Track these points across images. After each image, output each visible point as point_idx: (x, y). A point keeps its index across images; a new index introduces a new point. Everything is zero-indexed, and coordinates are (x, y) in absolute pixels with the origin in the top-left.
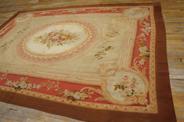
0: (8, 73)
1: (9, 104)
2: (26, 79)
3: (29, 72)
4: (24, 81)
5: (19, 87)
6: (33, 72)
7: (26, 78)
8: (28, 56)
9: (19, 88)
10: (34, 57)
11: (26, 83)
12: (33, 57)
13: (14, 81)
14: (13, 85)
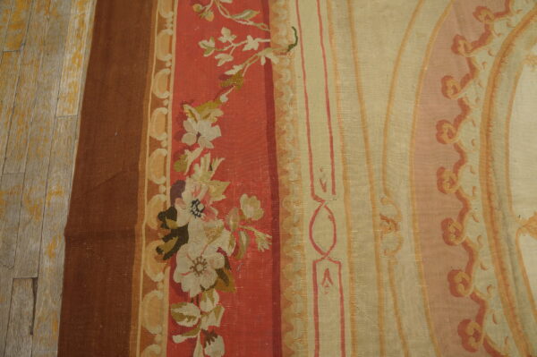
0: (275, 60)
1: (60, 247)
2: (253, 246)
3: (323, 223)
4: (236, 234)
5: (182, 235)
6: (325, 255)
7: (263, 240)
8: (461, 102)
9: (174, 241)
10: (464, 173)
11: (219, 272)
12: (461, 162)
13: (217, 163)
14: (191, 172)
